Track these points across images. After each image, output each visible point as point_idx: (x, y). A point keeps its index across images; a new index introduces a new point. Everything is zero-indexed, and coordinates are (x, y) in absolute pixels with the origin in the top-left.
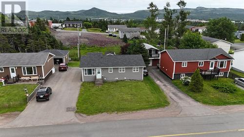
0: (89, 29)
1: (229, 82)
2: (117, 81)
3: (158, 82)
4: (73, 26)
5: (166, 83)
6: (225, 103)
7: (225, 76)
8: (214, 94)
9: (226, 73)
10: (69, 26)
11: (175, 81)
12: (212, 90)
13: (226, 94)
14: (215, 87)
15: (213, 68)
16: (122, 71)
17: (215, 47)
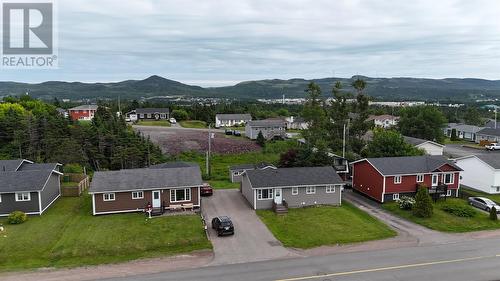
0: (184, 123)
1: (462, 204)
2: (304, 207)
3: (361, 207)
4: (153, 117)
5: (374, 208)
6: (469, 230)
7: (453, 196)
8: (448, 219)
9: (454, 191)
10: (146, 117)
11: (387, 205)
12: (445, 215)
13: (465, 219)
14: (446, 211)
15: (436, 185)
16: (311, 191)
17: (422, 153)
